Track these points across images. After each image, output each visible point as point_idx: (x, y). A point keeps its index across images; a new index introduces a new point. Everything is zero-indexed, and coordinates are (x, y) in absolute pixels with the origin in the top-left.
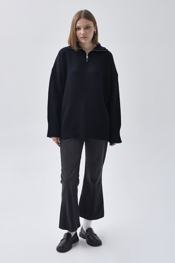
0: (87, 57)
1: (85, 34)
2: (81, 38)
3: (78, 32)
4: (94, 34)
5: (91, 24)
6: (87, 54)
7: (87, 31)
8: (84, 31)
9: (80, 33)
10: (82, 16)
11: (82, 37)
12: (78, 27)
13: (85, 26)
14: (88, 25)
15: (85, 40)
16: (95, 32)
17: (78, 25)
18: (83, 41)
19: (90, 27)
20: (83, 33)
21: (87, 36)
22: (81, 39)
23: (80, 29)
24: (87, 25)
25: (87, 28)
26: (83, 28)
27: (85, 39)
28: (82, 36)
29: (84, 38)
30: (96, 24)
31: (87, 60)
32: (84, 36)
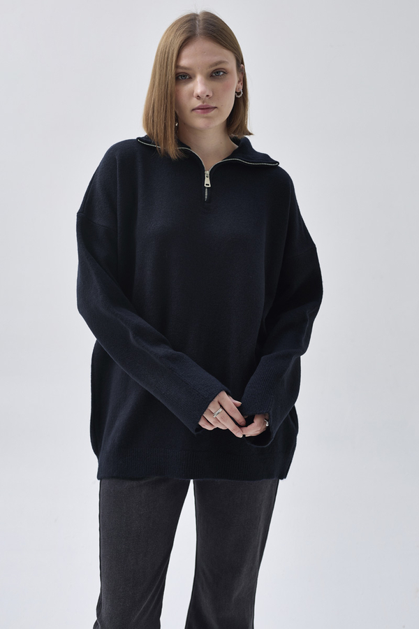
0: (207, 181)
1: (211, 95)
2: (193, 110)
3: (186, 89)
4: (236, 98)
5: (231, 65)
6: (207, 173)
7: (216, 85)
8: (205, 84)
9: (191, 94)
10: (199, 30)
11: (198, 108)
12: (185, 68)
13: (211, 66)
14: (220, 62)
15: (207, 118)
16: (240, 93)
17: (184, 62)
18: (198, 121)
19: (225, 72)
20: (203, 93)
21: (214, 105)
22: (194, 113)
23: (190, 78)
24: (217, 64)
25: (216, 74)
26: (202, 74)
27: (210, 114)
28: (197, 103)
29: (205, 109)
30: (242, 65)
31: (206, 194)
32: (203, 103)
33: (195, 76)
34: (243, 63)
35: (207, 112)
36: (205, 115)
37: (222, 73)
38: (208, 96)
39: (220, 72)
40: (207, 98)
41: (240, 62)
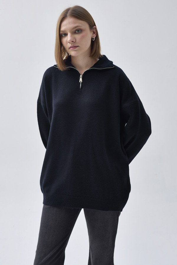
0: (81, 80)
1: (74, 41)
2: (69, 48)
3: (65, 40)
4: (92, 41)
5: (84, 25)
6: (81, 75)
7: (78, 37)
8: (71, 36)
9: (67, 42)
11: (71, 47)
12: (63, 31)
13: (73, 29)
15: (75, 51)
17: (63, 29)
18: (72, 53)
20: (71, 40)
21: (77, 45)
22: (70, 49)
23: (66, 35)
25: (77, 31)
27: (76, 49)
28: (69, 45)
30: (94, 26)
31: (81, 86)
32: (72, 44)
35: (75, 48)
36: (74, 50)
37: (80, 31)
39: (79, 30)
40: (73, 42)
41: (92, 25)
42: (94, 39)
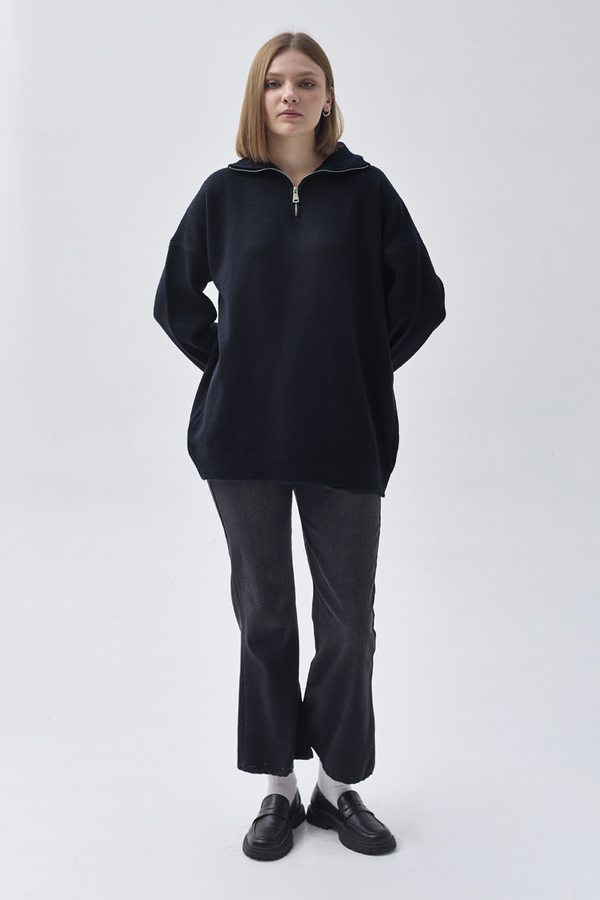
0: (296, 197)
1: (297, 101)
2: (279, 115)
5: (321, 80)
6: (296, 188)
7: (305, 94)
8: (293, 90)
9: (279, 99)
10: (292, 44)
11: (283, 113)
13: (301, 75)
14: (309, 73)
15: (292, 122)
18: (281, 127)
19: (314, 85)
21: (299, 111)
22: (279, 118)
23: (280, 85)
24: (306, 73)
25: (304, 83)
26: (292, 80)
27: (294, 120)
28: (283, 107)
29: (292, 114)
31: (296, 210)
32: (290, 108)
33: (283, 83)
34: (333, 86)
35: (293, 117)
36: (290, 120)
37: (310, 85)
38: (294, 101)
39: (309, 83)
40: (294, 104)
41: (330, 83)
42: (326, 113)
